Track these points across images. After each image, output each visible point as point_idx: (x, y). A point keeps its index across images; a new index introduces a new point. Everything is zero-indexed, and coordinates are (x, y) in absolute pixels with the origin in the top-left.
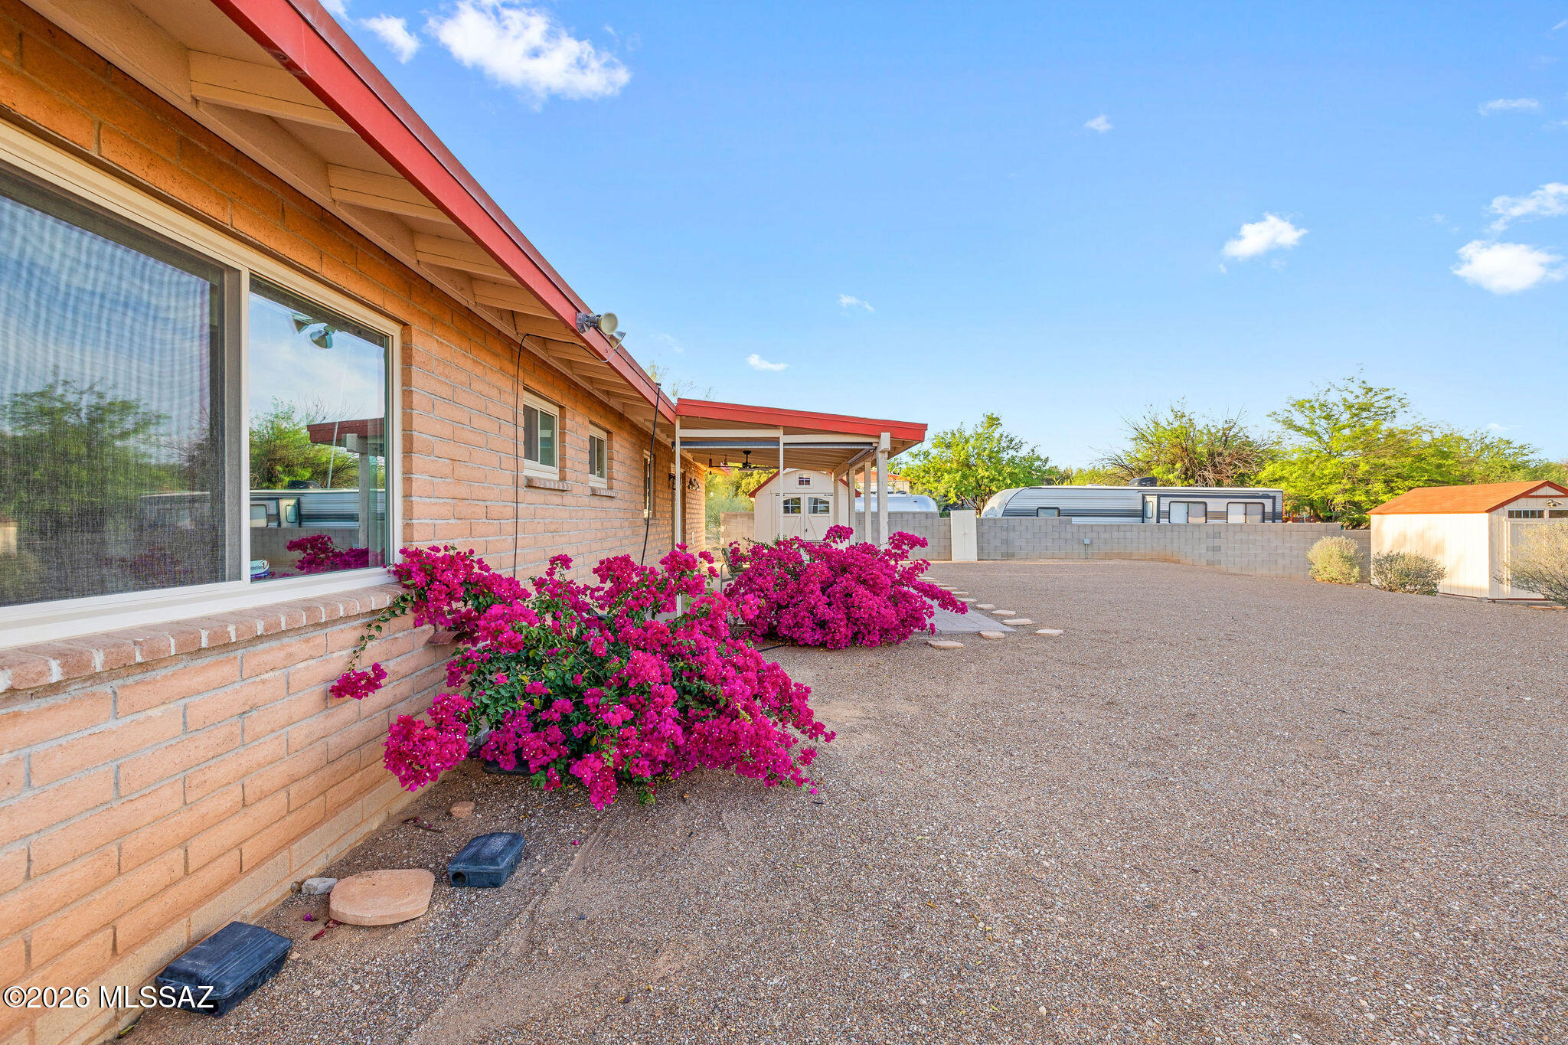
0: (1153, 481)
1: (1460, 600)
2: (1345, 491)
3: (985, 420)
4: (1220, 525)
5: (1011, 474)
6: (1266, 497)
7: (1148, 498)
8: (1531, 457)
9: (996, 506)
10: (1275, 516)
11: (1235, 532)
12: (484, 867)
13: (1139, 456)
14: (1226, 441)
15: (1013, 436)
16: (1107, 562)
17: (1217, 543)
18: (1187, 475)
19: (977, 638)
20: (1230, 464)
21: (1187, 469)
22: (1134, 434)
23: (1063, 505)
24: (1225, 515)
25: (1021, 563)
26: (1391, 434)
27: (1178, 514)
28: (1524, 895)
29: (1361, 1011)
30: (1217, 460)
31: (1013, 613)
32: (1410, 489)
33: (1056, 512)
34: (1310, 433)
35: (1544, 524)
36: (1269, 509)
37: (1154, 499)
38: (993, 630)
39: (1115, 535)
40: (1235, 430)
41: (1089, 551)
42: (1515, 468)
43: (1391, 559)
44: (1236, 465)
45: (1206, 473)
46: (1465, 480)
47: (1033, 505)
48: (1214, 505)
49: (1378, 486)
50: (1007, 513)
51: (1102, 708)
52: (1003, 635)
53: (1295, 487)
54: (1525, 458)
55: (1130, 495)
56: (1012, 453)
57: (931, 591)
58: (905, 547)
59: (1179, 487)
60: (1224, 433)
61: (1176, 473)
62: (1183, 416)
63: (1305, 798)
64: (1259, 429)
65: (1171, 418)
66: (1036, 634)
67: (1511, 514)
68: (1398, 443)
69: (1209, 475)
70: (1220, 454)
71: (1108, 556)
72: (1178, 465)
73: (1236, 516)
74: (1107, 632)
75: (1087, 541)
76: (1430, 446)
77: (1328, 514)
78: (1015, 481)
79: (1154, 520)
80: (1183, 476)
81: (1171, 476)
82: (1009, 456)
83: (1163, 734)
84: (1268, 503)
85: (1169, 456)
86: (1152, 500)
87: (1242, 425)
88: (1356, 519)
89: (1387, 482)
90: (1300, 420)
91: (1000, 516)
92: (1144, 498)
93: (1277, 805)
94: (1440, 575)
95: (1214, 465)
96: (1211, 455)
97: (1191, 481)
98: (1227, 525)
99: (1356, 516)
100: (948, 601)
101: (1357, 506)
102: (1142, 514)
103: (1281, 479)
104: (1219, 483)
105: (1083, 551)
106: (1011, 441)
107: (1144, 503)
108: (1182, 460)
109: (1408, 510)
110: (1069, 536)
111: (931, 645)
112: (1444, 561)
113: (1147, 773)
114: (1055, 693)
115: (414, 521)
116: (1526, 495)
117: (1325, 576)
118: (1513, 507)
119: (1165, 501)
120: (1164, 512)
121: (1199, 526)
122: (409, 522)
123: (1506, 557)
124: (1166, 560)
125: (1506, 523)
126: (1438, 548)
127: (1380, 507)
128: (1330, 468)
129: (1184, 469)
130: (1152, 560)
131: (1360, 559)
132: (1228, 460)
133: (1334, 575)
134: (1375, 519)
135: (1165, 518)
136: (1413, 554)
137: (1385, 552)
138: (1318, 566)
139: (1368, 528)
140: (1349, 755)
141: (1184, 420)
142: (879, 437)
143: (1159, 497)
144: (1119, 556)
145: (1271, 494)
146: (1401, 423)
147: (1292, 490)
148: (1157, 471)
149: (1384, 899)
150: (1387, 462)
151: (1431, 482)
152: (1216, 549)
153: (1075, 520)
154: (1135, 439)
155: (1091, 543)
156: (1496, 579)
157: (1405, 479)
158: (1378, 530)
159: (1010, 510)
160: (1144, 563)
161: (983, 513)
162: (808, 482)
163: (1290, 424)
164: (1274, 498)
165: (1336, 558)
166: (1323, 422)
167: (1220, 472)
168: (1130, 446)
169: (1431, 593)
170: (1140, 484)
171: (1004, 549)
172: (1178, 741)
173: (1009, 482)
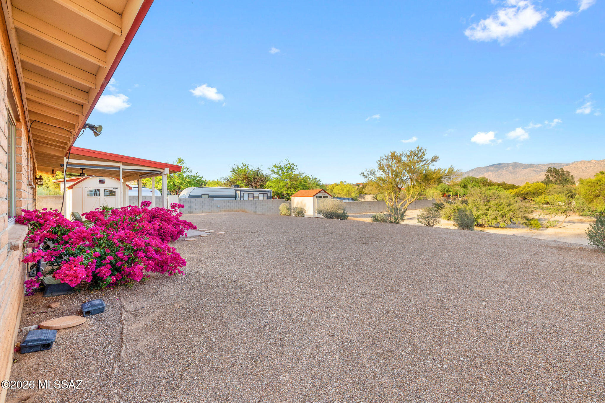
0: (238, 186)
1: (309, 218)
2: (286, 190)
3: (177, 160)
4: (257, 200)
5: (189, 182)
6: (268, 192)
7: (237, 192)
8: (321, 183)
9: (185, 194)
10: (270, 198)
11: (261, 202)
12: (98, 307)
13: (233, 177)
14: (258, 174)
15: (189, 167)
16: (225, 213)
17: (256, 205)
18: (247, 185)
19: (200, 237)
20: (259, 182)
21: (247, 183)
22: (231, 170)
23: (210, 194)
24: (258, 197)
25: (196, 214)
26: (295, 175)
27: (246, 197)
28: (318, 259)
29: (300, 275)
30: (255, 180)
31: (206, 229)
32: (299, 190)
33: (208, 196)
34: (277, 174)
35: (322, 199)
36: (269, 195)
37: (239, 192)
38: (204, 234)
39: (228, 204)
40: (260, 171)
41: (219, 210)
42: (317, 185)
43: (296, 208)
44: (260, 182)
45: (252, 184)
46: (309, 189)
47: (200, 193)
48: (256, 194)
49: (293, 189)
50: (190, 196)
51: (244, 247)
52: (208, 235)
53: (274, 189)
54: (319, 183)
55: (231, 191)
56: (188, 173)
57: (185, 223)
58: (176, 208)
59: (245, 188)
60: (257, 172)
61: (244, 184)
62: (246, 165)
63: (288, 254)
64: (265, 171)
65: (242, 165)
66: (217, 234)
67: (317, 197)
68: (296, 177)
69: (253, 184)
70: (256, 178)
71: (225, 211)
72: (245, 181)
73: (261, 198)
74: (237, 231)
75: (219, 206)
76: (303, 179)
77: (282, 197)
78: (191, 185)
79: (239, 198)
80: (246, 185)
81: (242, 185)
82: (187, 175)
83: (260, 249)
84: (269, 193)
85: (242, 178)
86: (238, 192)
87: (262, 170)
88: (288, 199)
89: (294, 188)
90: (275, 170)
91: (187, 197)
92: (236, 191)
93: (284, 256)
94: (305, 212)
95: (255, 182)
96: (254, 178)
97: (248, 186)
98: (259, 200)
99: (288, 197)
100: (189, 226)
101: (288, 194)
102: (235, 197)
103: (271, 186)
104: (256, 187)
105: (217, 210)
106: (188, 169)
107: (236, 193)
108: (246, 180)
109: (299, 196)
110: (213, 204)
111: (186, 240)
112: (306, 209)
113: (260, 256)
114: (231, 246)
115: (21, 199)
116: (319, 192)
117: (283, 214)
118: (317, 195)
119: (242, 193)
120: (242, 196)
121: (252, 200)
122: (19, 199)
123: (316, 207)
124: (243, 212)
125: (316, 199)
126: (305, 205)
127: (293, 195)
128: (282, 184)
129: (246, 182)
130: (239, 212)
131: (289, 209)
132: (258, 180)
133: (285, 213)
134: (292, 198)
135: (242, 198)
136: (300, 207)
137: (295, 207)
138: (281, 211)
139: (291, 201)
140: (294, 247)
141: (246, 166)
142: (164, 169)
143: (241, 191)
144: (229, 211)
145: (269, 191)
146: (297, 172)
147: (274, 190)
148: (238, 183)
149: (301, 264)
150: (294, 183)
151: (303, 189)
152: (256, 208)
153: (215, 199)
154: (232, 172)
155: (220, 207)
156: (314, 212)
157: (298, 188)
158: (293, 201)
159: (191, 195)
160: (237, 213)
161: (179, 196)
162: (104, 182)
163: (273, 171)
164: (270, 192)
165: (285, 209)
166: (280, 171)
167: (256, 184)
168: (230, 174)
169: (303, 216)
170: (235, 187)
171: (189, 210)
172: (263, 250)
173: (189, 185)
